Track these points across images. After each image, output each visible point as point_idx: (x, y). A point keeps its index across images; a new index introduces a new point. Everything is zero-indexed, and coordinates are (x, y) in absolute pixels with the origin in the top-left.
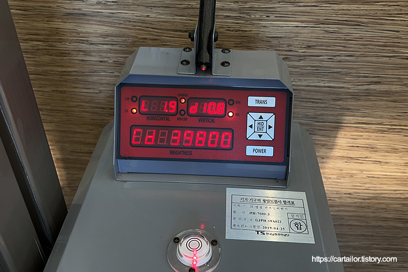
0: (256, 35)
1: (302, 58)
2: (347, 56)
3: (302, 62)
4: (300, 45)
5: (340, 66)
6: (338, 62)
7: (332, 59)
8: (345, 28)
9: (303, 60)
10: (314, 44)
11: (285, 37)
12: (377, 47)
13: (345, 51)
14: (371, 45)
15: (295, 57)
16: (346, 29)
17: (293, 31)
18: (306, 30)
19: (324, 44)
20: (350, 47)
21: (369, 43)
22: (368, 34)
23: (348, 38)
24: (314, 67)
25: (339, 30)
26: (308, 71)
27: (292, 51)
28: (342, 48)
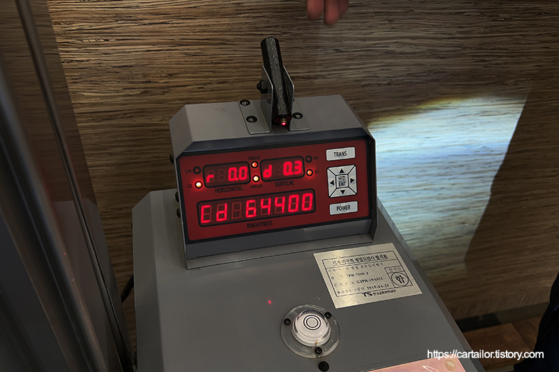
0: (98, 65)
1: (166, 89)
2: (220, 83)
3: (167, 95)
4: (159, 73)
5: (214, 96)
6: (211, 91)
7: (203, 88)
8: (208, 49)
9: (167, 92)
10: (176, 71)
11: (137, 65)
12: (252, 69)
13: (216, 77)
14: (244, 67)
15: (157, 90)
16: (211, 50)
17: (145, 56)
18: (161, 55)
19: (187, 70)
20: (220, 72)
21: (241, 64)
22: (239, 54)
23: (214, 60)
24: (183, 99)
25: (202, 52)
26: (178, 105)
27: (150, 82)
28: (211, 74)
